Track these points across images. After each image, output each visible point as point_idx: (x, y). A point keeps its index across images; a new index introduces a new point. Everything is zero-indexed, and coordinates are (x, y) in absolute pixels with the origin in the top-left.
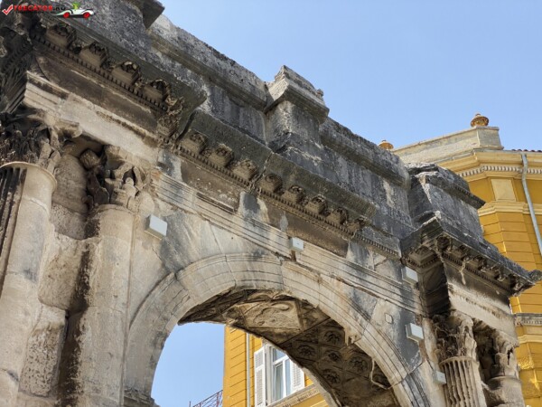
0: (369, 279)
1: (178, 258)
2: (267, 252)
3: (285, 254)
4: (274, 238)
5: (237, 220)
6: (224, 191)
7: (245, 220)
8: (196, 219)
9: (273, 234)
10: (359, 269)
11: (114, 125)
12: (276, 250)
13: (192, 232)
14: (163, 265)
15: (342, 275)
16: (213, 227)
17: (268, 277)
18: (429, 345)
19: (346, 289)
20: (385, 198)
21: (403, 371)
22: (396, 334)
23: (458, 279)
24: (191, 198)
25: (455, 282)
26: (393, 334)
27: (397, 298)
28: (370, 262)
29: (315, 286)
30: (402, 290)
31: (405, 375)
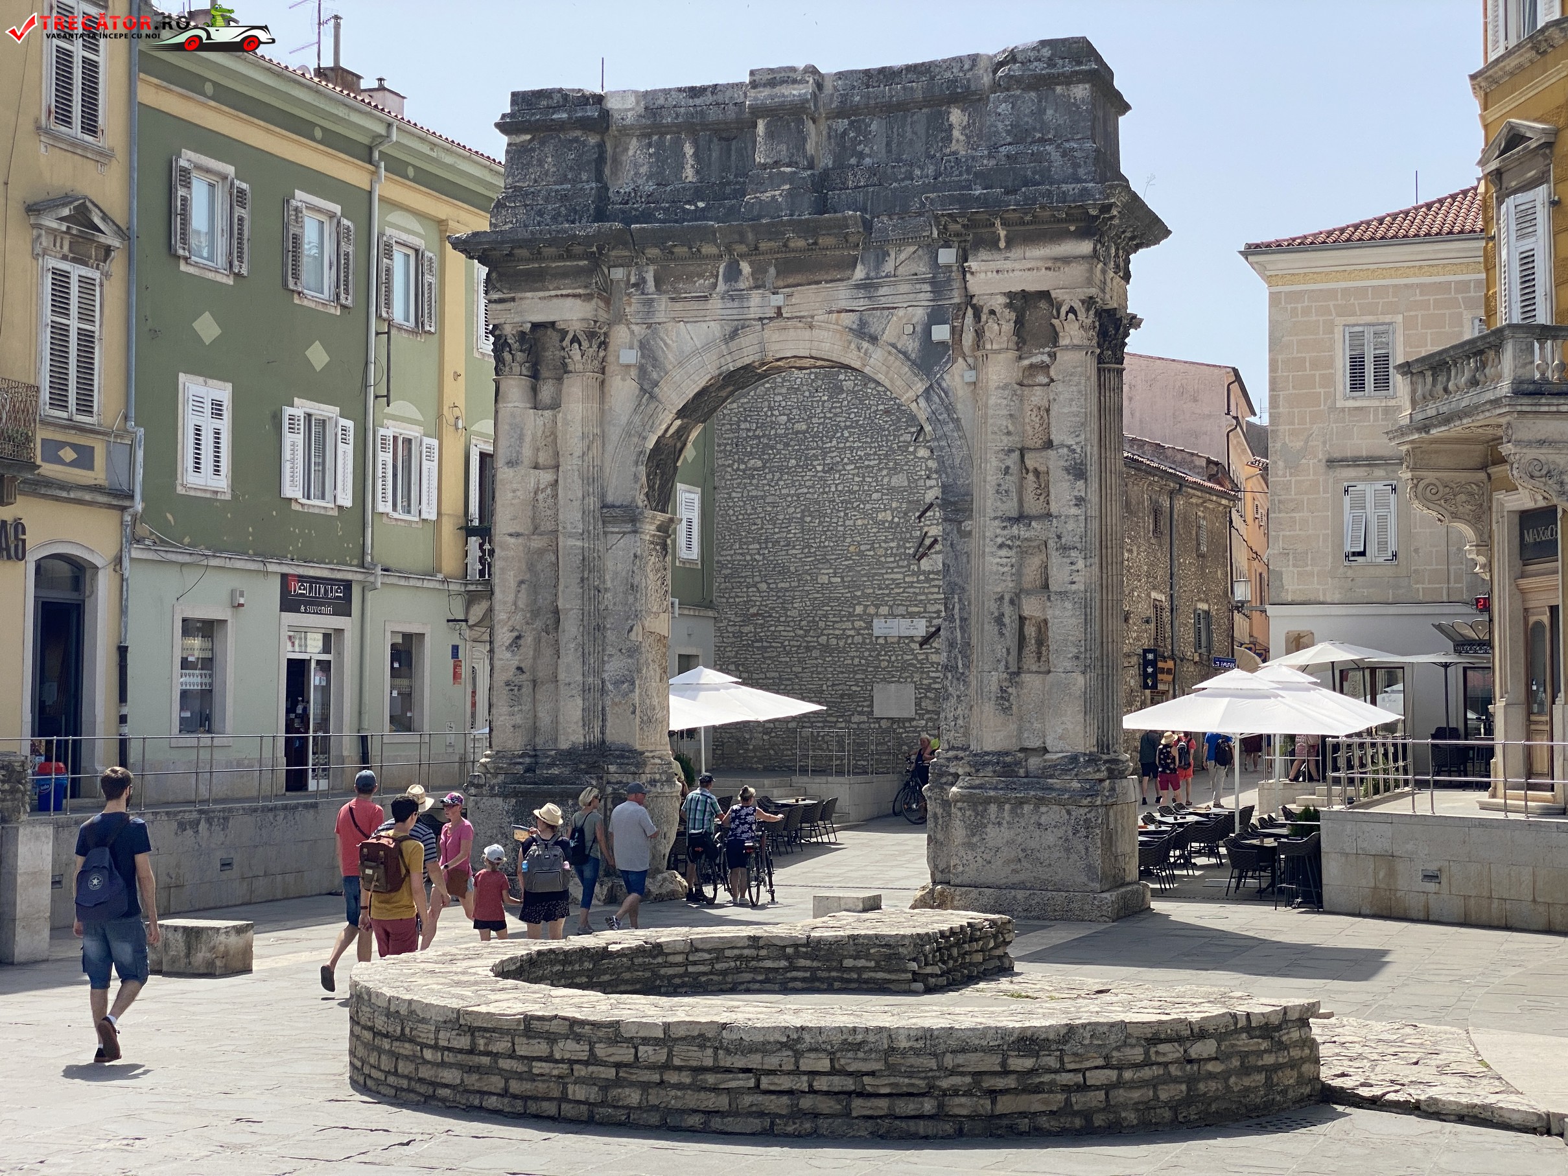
0: (883, 291)
1: (655, 376)
2: (747, 323)
3: (768, 316)
4: (757, 303)
5: (716, 304)
6: (701, 276)
7: (722, 298)
8: (670, 326)
9: (755, 298)
10: (868, 286)
11: (555, 300)
12: (758, 316)
13: (669, 342)
14: (642, 389)
15: (843, 304)
16: (688, 325)
17: (747, 352)
18: (968, 338)
19: (849, 319)
20: (949, 138)
21: (920, 387)
22: (917, 344)
23: (993, 244)
24: (663, 307)
25: (983, 254)
26: (912, 346)
27: (925, 297)
28: (889, 266)
29: (807, 334)
30: (933, 282)
31: (922, 390)
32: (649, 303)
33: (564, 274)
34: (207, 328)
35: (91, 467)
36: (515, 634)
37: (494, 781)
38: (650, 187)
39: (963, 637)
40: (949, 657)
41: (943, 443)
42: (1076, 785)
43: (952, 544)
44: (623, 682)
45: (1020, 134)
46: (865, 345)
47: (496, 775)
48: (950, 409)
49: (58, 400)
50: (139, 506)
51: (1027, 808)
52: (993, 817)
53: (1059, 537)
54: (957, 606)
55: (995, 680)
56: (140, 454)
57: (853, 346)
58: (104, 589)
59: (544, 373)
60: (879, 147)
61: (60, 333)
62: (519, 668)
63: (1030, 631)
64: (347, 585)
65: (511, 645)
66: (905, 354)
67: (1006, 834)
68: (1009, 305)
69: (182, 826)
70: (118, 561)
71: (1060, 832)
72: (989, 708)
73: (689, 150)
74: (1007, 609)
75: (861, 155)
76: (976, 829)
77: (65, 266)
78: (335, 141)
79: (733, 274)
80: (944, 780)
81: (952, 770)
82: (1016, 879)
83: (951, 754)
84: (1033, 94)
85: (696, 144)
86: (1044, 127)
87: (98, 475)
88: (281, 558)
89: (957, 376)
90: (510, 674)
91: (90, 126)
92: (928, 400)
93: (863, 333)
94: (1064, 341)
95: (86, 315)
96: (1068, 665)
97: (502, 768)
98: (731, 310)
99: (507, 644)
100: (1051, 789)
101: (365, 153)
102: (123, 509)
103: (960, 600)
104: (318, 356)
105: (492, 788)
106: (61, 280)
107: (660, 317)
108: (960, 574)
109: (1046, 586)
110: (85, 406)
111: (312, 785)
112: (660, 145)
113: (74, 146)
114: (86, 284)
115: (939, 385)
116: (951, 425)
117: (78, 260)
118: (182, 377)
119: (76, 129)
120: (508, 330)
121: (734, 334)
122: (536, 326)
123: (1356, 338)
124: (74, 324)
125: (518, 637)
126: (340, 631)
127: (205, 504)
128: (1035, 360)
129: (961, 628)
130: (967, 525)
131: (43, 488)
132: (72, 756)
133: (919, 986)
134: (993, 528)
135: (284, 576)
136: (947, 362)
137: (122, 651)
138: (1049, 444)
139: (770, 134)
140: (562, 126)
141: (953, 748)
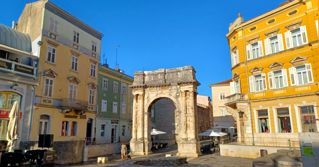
0: (172, 90)
1: (149, 99)
3: (160, 93)
6: (154, 89)
9: (159, 91)
10: (170, 90)
13: (150, 96)
16: (152, 94)
17: (158, 97)
18: (181, 95)
19: (169, 93)
20: (178, 76)
21: (176, 100)
23: (183, 86)
24: (150, 92)
25: (182, 87)
26: (175, 96)
27: (176, 91)
28: (172, 88)
29: (164, 95)
30: (177, 90)
32: (148, 92)
33: (140, 89)
34: (105, 95)
35: (93, 109)
38: (149, 80)
39: (181, 126)
42: (193, 142)
45: (185, 75)
48: (179, 102)
49: (90, 103)
50: (97, 113)
51: (188, 144)
53: (191, 115)
55: (184, 130)
56: (98, 108)
58: (94, 121)
59: (138, 99)
60: (171, 76)
61: (90, 96)
63: (188, 125)
64: (118, 120)
65: (134, 127)
67: (186, 147)
68: (185, 92)
69: (101, 147)
70: (95, 119)
71: (192, 147)
72: (184, 133)
73: (152, 77)
74: (186, 123)
75: (169, 77)
76: (183, 147)
77: (91, 89)
78: (118, 76)
79: (157, 89)
82: (187, 152)
84: (186, 71)
85: (153, 76)
86: (188, 74)
87: (93, 110)
88: (111, 118)
89: (180, 99)
91: (94, 76)
93: (170, 95)
94: (190, 95)
95: (93, 94)
96: (192, 129)
97: (133, 140)
98: (157, 93)
100: (191, 142)
101: (121, 77)
102: (96, 113)
104: (115, 97)
105: (132, 142)
106: (91, 91)
107: (149, 93)
109: (189, 120)
110: (93, 103)
111: (114, 142)
112: (149, 77)
113: (92, 78)
114: (93, 91)
115: (178, 100)
117: (93, 89)
118: (102, 100)
119: (93, 76)
120: (134, 95)
121: (157, 95)
122: (137, 94)
123: (221, 94)
124: (92, 95)
126: (117, 125)
127: (104, 113)
128: (188, 97)
130: (181, 114)
131: (88, 112)
132: (90, 139)
133: (177, 165)
134: (184, 115)
135: (112, 120)
136: (178, 97)
137: (95, 128)
138: (189, 106)
139: (160, 75)
140: (140, 75)
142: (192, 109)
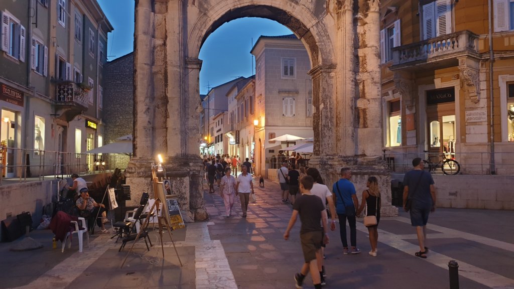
1: (206, 6)
14: (200, 11)
18: (332, 6)
21: (314, 22)
22: (313, 6)
26: (311, 6)
31: (315, 23)
36: (147, 107)
37: (139, 171)
39: (330, 115)
40: (326, 122)
41: (323, 44)
42: (382, 167)
43: (326, 81)
44: (194, 130)
46: (293, 4)
47: (140, 168)
48: (326, 31)
52: (354, 179)
53: (373, 79)
54: (328, 103)
57: (288, 4)
62: (149, 122)
64: (22, 94)
65: (146, 112)
66: (308, 9)
80: (326, 167)
81: (329, 163)
83: (328, 157)
89: (329, 20)
90: (146, 124)
92: (317, 27)
94: (371, 10)
97: (144, 165)
99: (144, 111)
100: (374, 169)
103: (330, 101)
105: (139, 173)
108: (329, 92)
115: (322, 23)
116: (325, 38)
125: (148, 109)
126: (19, 112)
129: (330, 111)
130: (333, 74)
134: (350, 74)
136: (324, 14)
138: (367, 46)
141: (328, 155)
142: (379, 56)
